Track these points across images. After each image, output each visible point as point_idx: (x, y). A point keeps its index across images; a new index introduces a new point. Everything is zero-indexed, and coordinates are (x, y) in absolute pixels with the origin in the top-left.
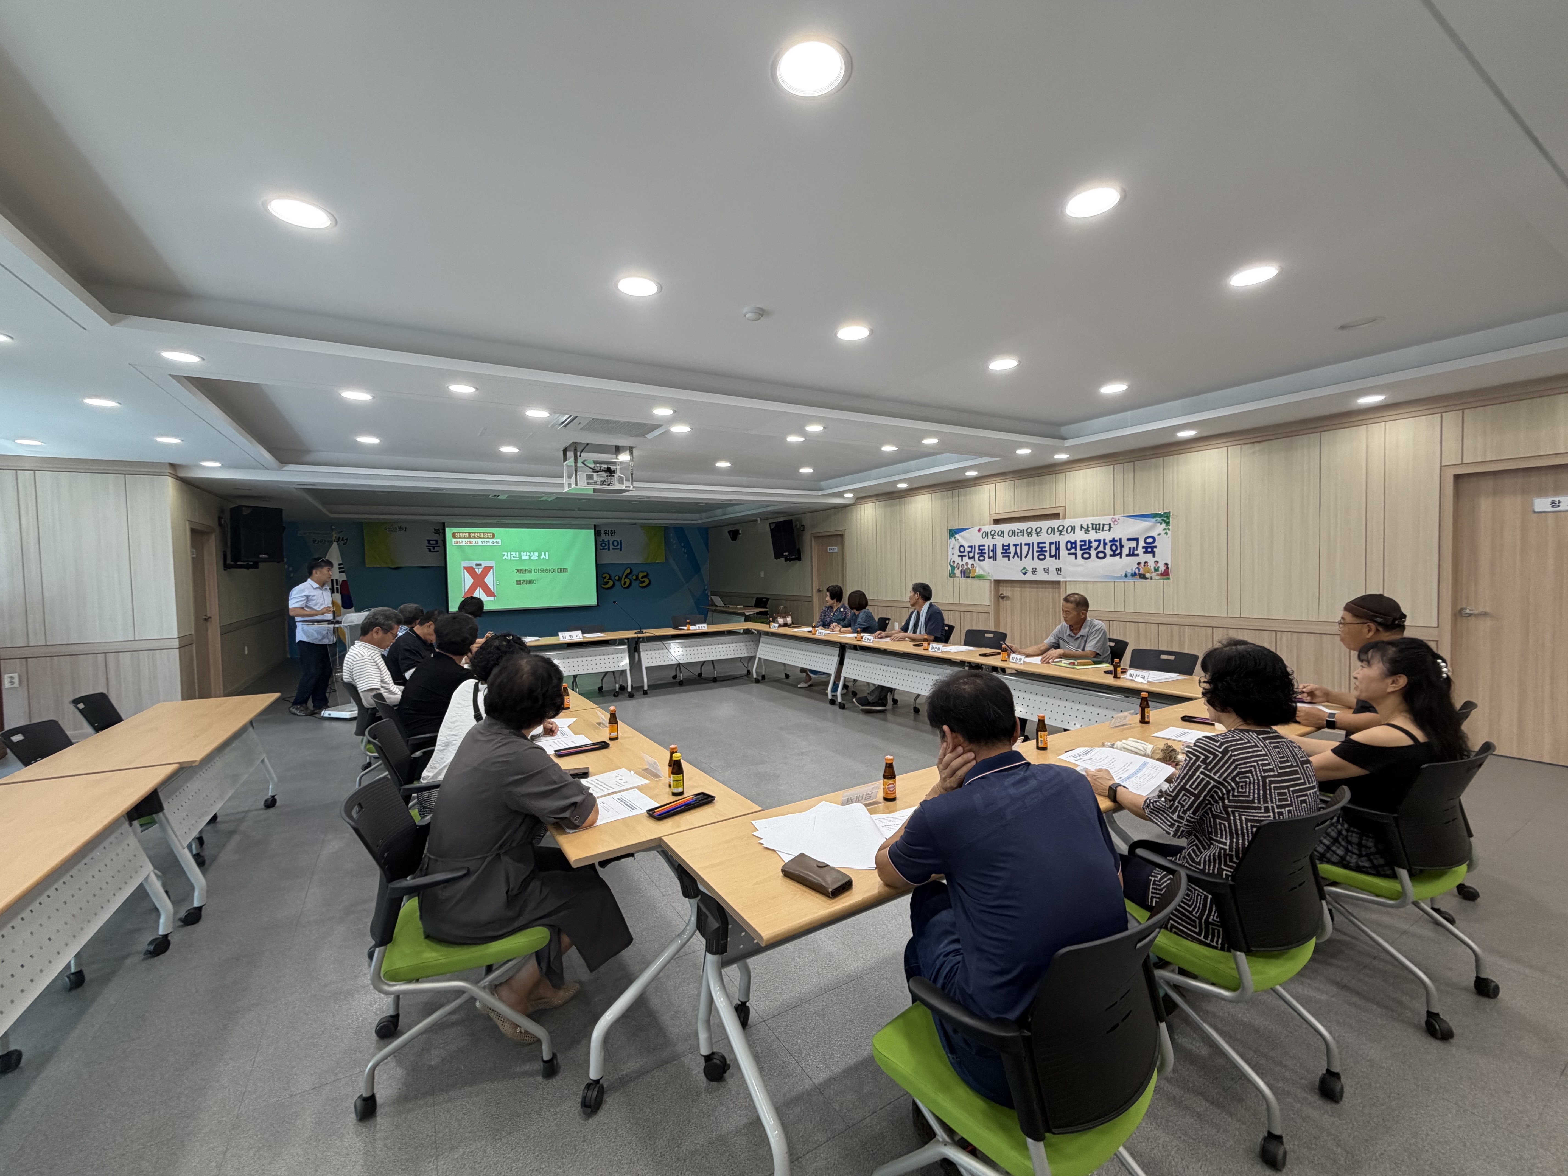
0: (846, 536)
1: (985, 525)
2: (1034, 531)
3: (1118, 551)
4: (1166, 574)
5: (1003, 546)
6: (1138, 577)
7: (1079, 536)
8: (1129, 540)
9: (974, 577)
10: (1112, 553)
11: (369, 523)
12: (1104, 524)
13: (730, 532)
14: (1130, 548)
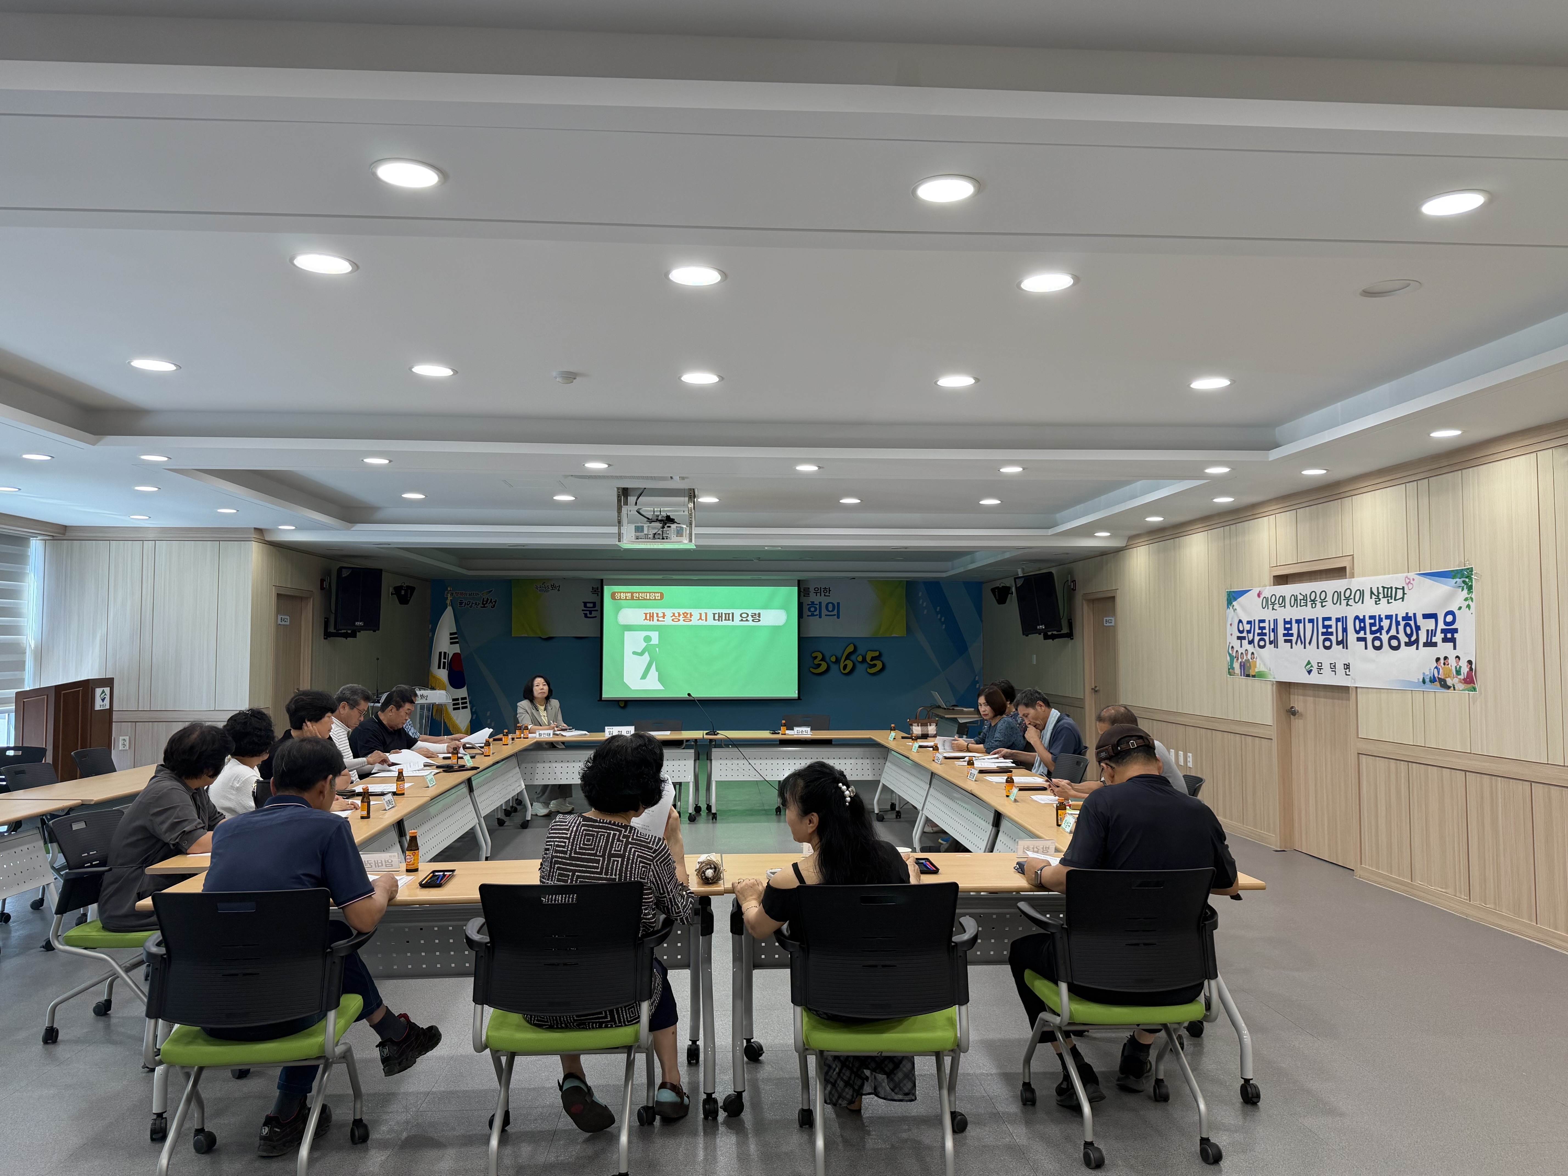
0: (1118, 600)
1: (1265, 586)
2: (1318, 598)
3: (1413, 639)
4: (1470, 680)
5: (1286, 622)
6: (1437, 683)
7: (1368, 608)
8: (1426, 616)
10: (1407, 639)
11: (518, 581)
12: (1396, 588)
13: (993, 590)
14: (1428, 631)
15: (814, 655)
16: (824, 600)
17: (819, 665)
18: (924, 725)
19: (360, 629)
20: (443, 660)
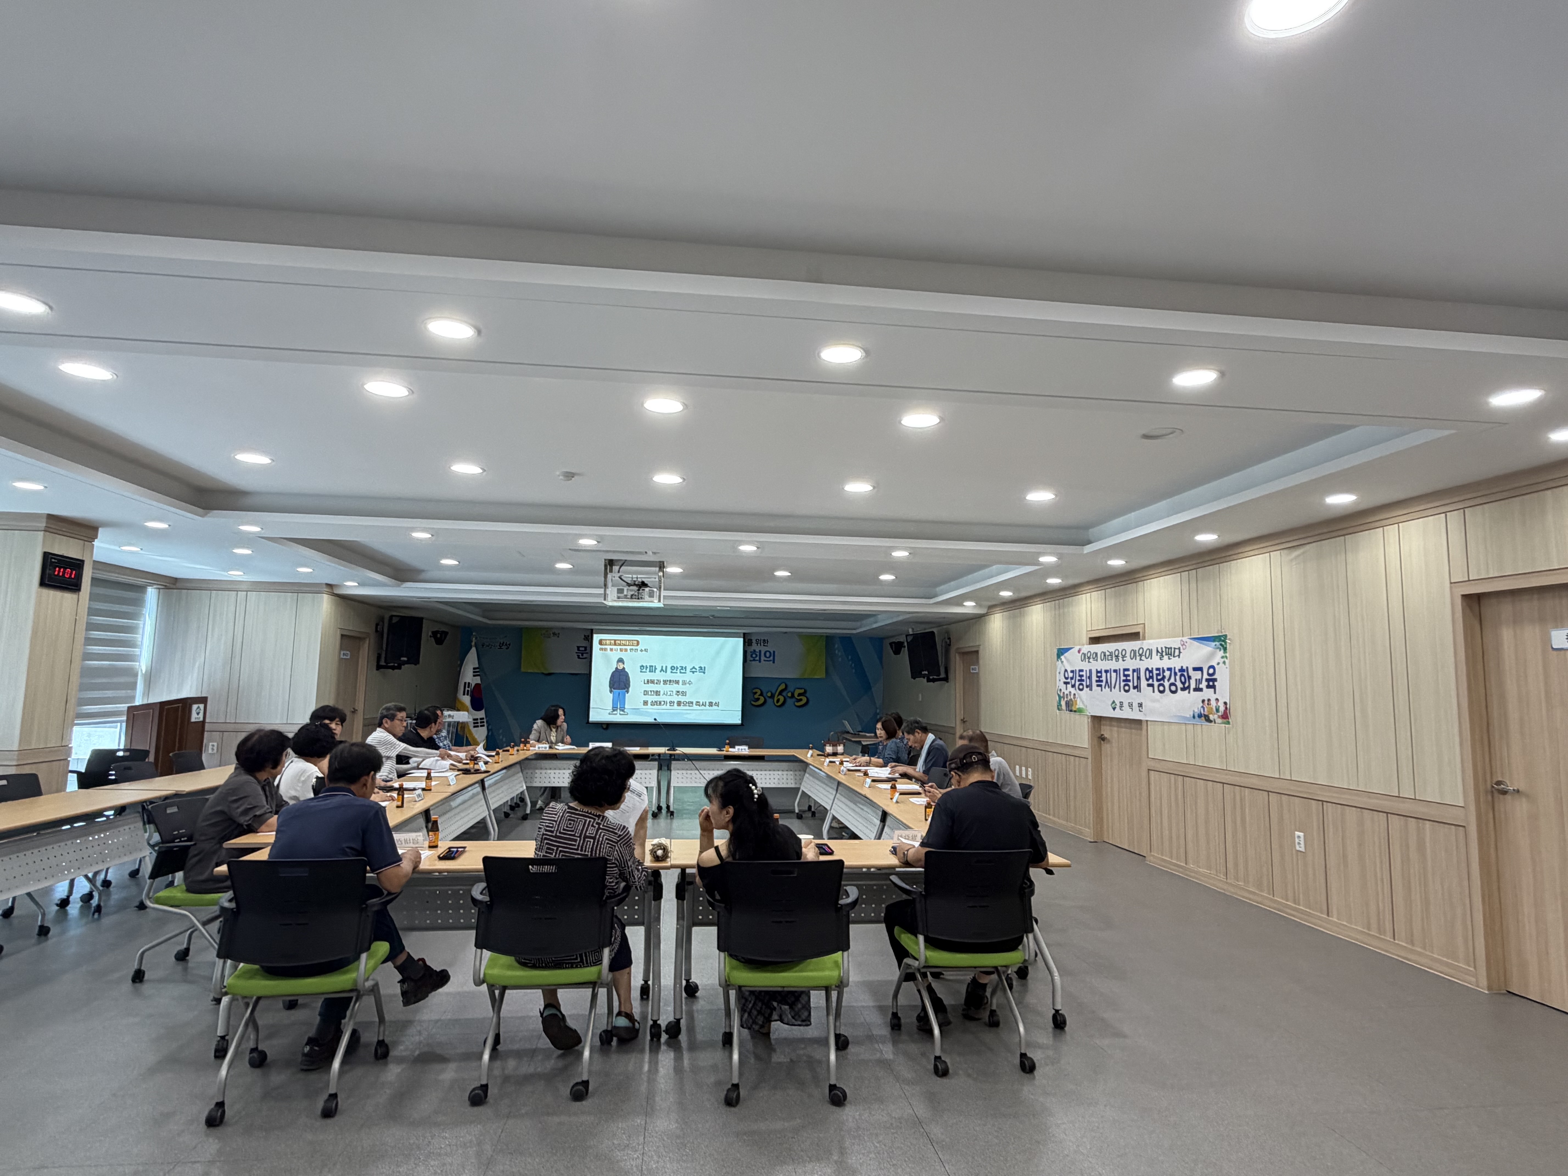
0: (981, 653)
1: (1083, 645)
2: (1120, 655)
3: (1187, 685)
4: (1225, 716)
5: (1098, 672)
6: (1203, 718)
7: (1155, 663)
8: (1195, 669)
9: (1075, 711)
10: (1182, 686)
11: (528, 629)
12: (1175, 648)
13: (891, 644)
14: (1196, 680)
15: (754, 691)
16: (763, 649)
17: (758, 699)
18: (834, 745)
19: (405, 663)
20: (467, 689)
